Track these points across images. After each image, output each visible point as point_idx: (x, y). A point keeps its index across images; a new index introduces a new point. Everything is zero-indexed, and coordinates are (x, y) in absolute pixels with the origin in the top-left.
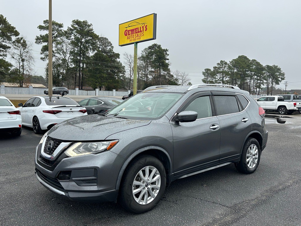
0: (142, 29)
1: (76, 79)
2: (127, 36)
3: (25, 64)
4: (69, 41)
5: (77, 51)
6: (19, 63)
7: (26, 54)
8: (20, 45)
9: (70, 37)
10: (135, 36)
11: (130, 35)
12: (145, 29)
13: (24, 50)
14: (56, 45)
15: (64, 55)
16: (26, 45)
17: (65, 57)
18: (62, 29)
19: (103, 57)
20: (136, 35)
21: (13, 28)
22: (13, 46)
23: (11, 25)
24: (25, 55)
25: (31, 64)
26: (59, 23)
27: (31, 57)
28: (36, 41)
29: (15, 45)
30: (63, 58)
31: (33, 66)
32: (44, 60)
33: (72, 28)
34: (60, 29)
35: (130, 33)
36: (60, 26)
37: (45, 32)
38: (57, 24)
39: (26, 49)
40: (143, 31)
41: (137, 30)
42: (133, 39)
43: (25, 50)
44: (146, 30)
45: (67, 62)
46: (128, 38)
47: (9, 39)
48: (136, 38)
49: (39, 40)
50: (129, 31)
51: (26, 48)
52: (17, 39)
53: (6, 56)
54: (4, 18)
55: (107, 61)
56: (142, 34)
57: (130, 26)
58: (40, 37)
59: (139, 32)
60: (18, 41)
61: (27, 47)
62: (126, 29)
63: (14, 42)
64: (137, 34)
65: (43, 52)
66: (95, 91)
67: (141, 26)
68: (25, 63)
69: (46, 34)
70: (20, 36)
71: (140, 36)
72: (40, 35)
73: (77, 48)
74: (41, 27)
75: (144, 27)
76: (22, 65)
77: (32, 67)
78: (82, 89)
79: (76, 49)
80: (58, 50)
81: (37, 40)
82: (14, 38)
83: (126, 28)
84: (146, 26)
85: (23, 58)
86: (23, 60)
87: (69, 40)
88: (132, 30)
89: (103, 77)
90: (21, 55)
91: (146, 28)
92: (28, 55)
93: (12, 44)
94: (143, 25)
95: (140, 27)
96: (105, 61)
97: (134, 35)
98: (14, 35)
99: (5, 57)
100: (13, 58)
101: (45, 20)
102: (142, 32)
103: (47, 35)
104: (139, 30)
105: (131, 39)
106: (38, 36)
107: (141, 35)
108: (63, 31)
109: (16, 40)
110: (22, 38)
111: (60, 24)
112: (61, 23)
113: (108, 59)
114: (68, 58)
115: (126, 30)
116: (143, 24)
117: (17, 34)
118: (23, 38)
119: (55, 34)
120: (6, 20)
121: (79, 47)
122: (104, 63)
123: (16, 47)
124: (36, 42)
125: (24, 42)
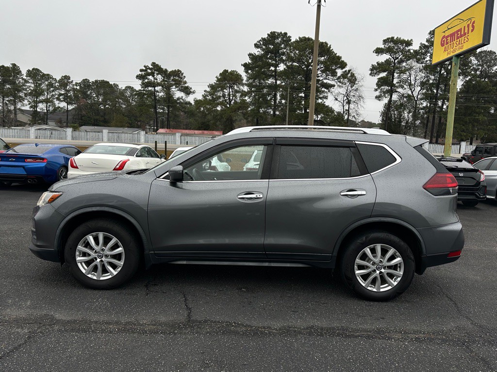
0: (466, 31)
1: (427, 126)
2: (444, 47)
3: (352, 108)
4: (421, 66)
5: (433, 80)
6: (343, 106)
7: (355, 92)
8: (346, 80)
9: (424, 59)
10: (455, 45)
11: (449, 44)
12: (471, 28)
13: (351, 87)
14: (398, 75)
15: (411, 90)
16: (356, 79)
17: (412, 93)
18: (410, 48)
19: (479, 86)
20: (457, 43)
21: (339, 58)
22: (337, 83)
23: (336, 54)
24: (353, 94)
25: (359, 106)
26: (406, 40)
27: (360, 97)
28: (370, 72)
29: (340, 82)
30: (408, 95)
31: (362, 109)
32: (380, 100)
33: (427, 44)
34: (407, 49)
35: (449, 40)
36: (409, 43)
37: (384, 58)
38: (402, 42)
39: (355, 86)
40: (468, 33)
41: (459, 33)
42: (452, 50)
43: (354, 88)
44: (472, 31)
45: (415, 100)
46: (445, 50)
47: (334, 74)
48: (457, 48)
49: (375, 69)
50: (448, 36)
51: (355, 83)
52: (344, 72)
53: (327, 99)
54: (329, 45)
55: (488, 92)
56: (466, 38)
57: (449, 29)
58: (376, 65)
59: (461, 36)
60: (344, 76)
61: (357, 82)
62: (444, 34)
63: (339, 78)
64: (458, 40)
65: (379, 88)
66: (459, 146)
67: (465, 24)
68: (352, 106)
69: (385, 60)
70: (347, 69)
71: (463, 42)
72: (377, 63)
73: (434, 75)
74: (379, 51)
75: (471, 25)
76: (347, 109)
77: (361, 111)
78: (437, 143)
79: (433, 77)
80: (401, 81)
81: (371, 70)
82: (339, 72)
83: (444, 32)
84: (474, 22)
85: (350, 99)
86: (349, 102)
87: (422, 63)
88: (452, 35)
89: (477, 121)
90: (347, 95)
91: (473, 27)
92: (357, 94)
93: (336, 81)
94: (469, 22)
95: (465, 27)
96: (484, 93)
97: (455, 42)
98: (339, 67)
99: (325, 100)
100: (336, 99)
101: (385, 38)
102: (467, 35)
103: (387, 61)
104: (462, 33)
105: (449, 50)
106: (373, 64)
107: (464, 40)
108: (412, 51)
109: (342, 75)
110: (349, 71)
111: (408, 40)
112: (410, 40)
113: (491, 88)
114: (417, 94)
115: (444, 37)
116: (470, 19)
117: (343, 65)
118: (351, 70)
119: (399, 58)
120: (331, 49)
121: (438, 73)
122: (482, 95)
123: (341, 84)
124: (371, 74)
125: (353, 75)
